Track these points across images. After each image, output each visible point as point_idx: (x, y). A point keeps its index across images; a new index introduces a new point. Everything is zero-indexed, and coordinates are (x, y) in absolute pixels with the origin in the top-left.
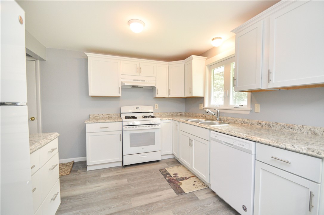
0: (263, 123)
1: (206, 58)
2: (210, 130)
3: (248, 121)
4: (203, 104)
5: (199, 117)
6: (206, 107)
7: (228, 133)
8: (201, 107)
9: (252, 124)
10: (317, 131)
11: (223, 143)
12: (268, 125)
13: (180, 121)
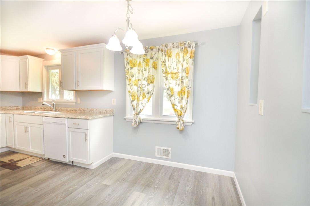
0: (82, 109)
1: (43, 59)
2: (43, 116)
3: (74, 109)
4: (41, 98)
5: (38, 109)
6: (44, 100)
7: (54, 116)
8: (40, 100)
9: (76, 111)
10: (101, 111)
11: (51, 123)
12: (84, 110)
13: (14, 113)
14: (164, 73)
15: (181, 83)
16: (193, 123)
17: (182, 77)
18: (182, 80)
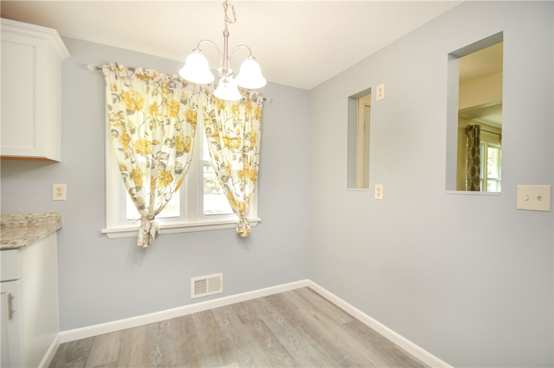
14: (212, 136)
15: (243, 157)
16: (259, 222)
17: (244, 147)
18: (244, 152)
